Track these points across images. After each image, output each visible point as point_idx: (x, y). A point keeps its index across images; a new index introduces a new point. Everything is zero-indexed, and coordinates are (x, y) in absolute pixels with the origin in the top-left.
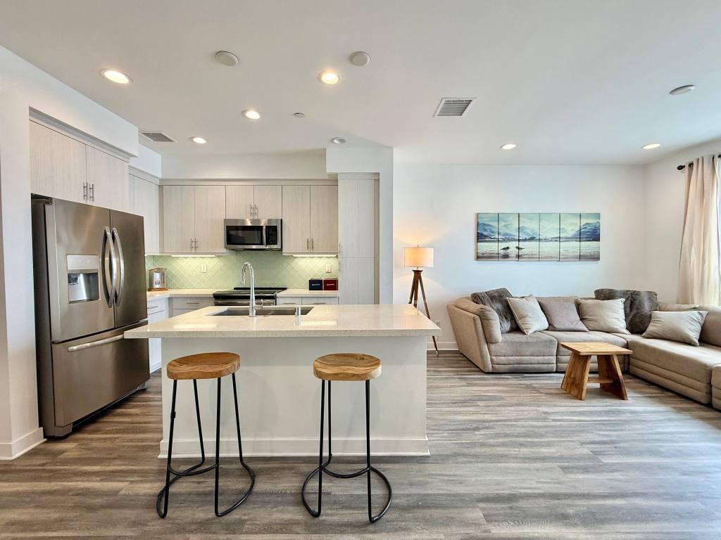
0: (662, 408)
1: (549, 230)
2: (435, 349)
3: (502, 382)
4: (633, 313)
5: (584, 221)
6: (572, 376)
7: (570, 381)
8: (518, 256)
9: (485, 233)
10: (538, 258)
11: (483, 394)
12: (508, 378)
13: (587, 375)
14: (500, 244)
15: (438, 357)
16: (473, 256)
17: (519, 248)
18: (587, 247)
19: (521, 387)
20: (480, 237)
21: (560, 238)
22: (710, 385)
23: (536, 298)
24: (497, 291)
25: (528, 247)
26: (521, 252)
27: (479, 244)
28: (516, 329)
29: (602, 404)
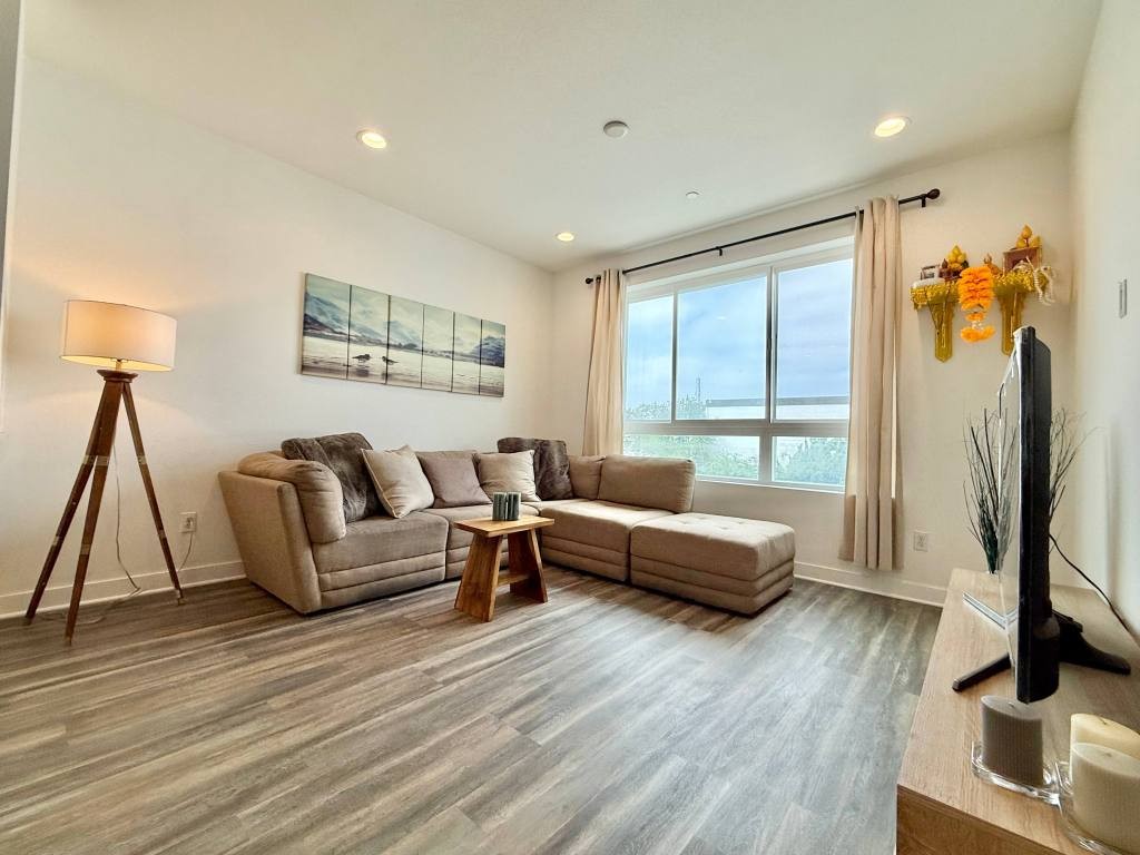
0: (586, 602)
1: (438, 338)
2: (172, 588)
3: (341, 627)
4: (542, 472)
5: (486, 333)
6: (474, 580)
7: (470, 590)
8: (386, 376)
9: (322, 319)
10: (420, 383)
11: (289, 672)
12: (356, 615)
13: (497, 573)
14: (352, 346)
15: (179, 604)
16: (292, 361)
17: (387, 360)
18: (490, 373)
19: (383, 628)
20: (310, 325)
21: (453, 353)
22: (629, 554)
23: (416, 453)
24: (343, 438)
25: (404, 361)
26: (392, 369)
27: (308, 339)
28: (378, 510)
29: (518, 619)
